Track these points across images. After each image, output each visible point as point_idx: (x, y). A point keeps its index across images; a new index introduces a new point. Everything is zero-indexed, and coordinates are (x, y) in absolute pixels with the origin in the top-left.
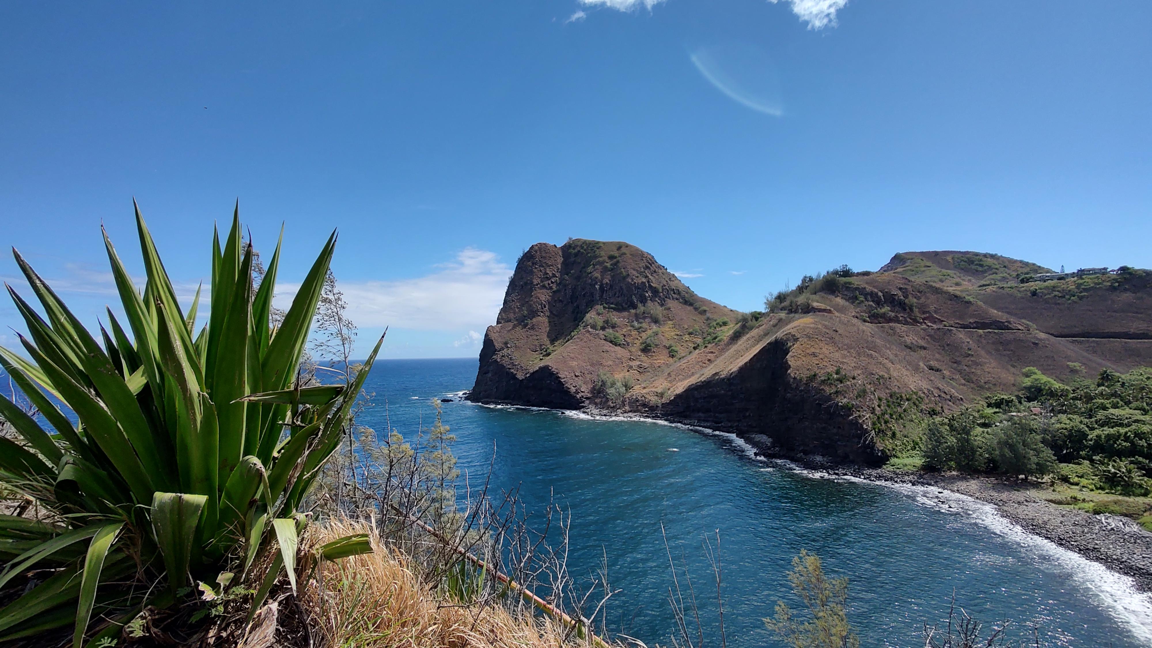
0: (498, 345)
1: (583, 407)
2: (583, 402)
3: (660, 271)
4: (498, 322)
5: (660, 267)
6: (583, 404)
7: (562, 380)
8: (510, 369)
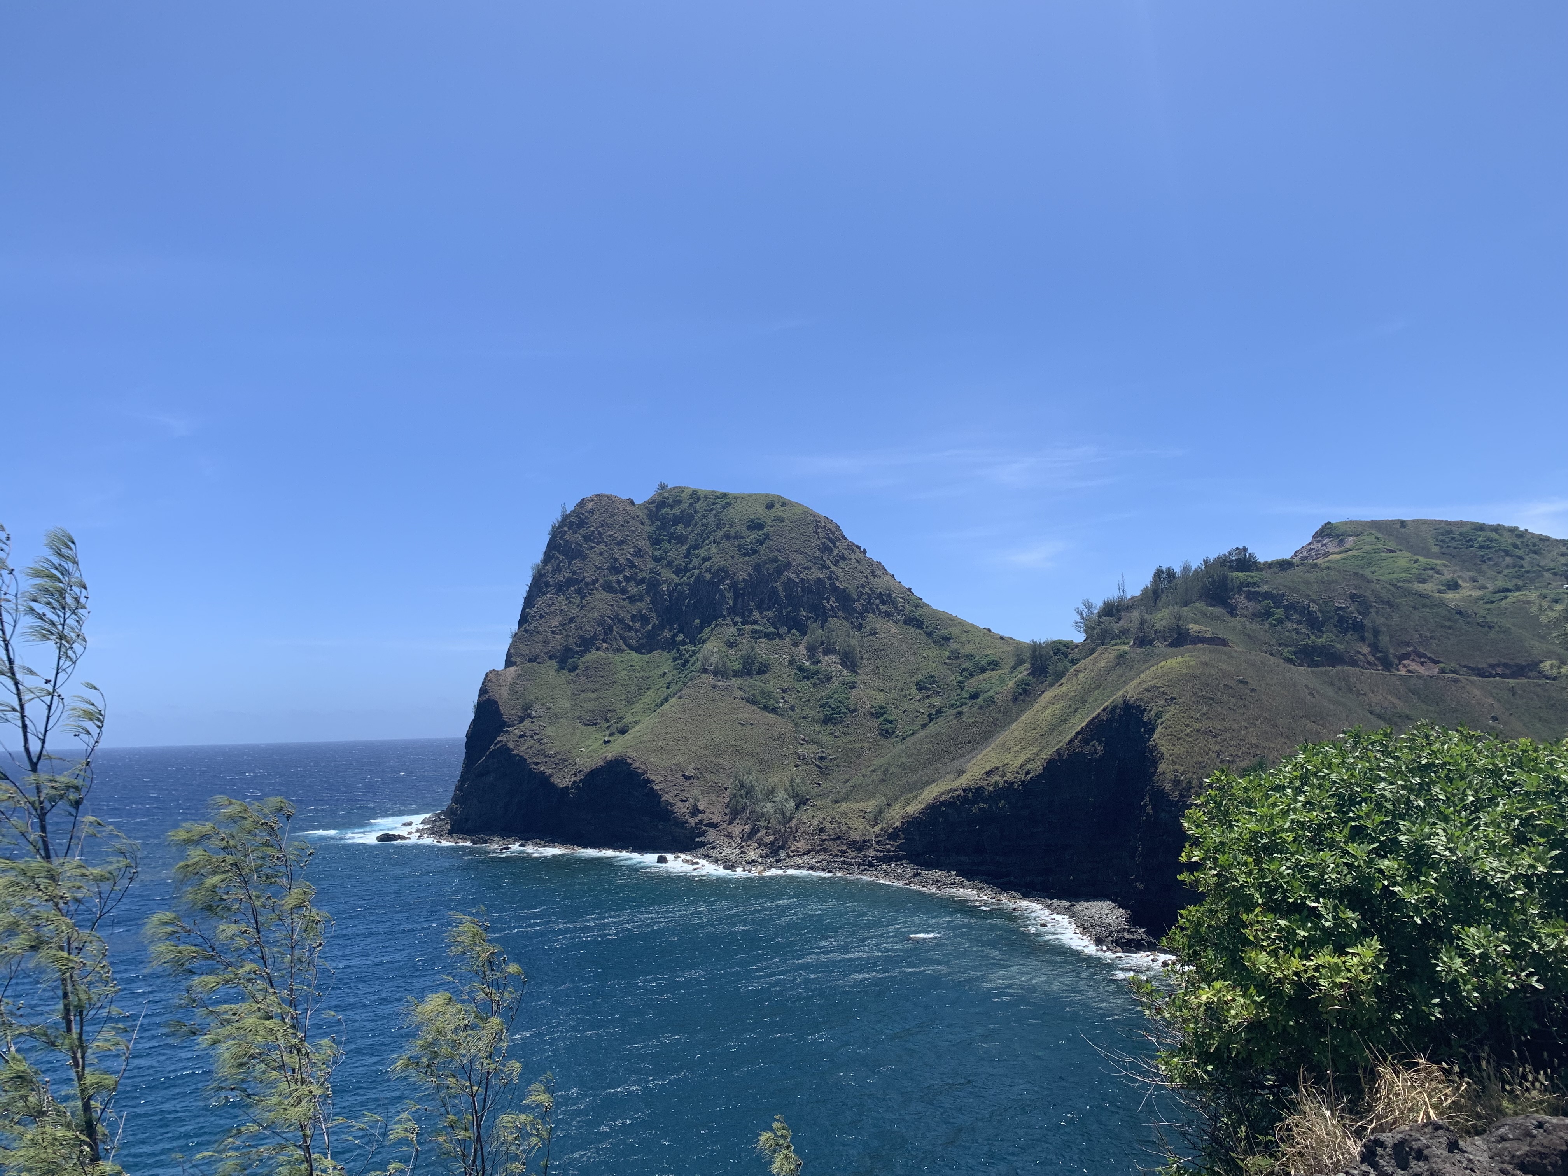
0: (507, 712)
1: (703, 845)
2: (703, 834)
3: (852, 556)
4: (509, 663)
5: (853, 548)
6: (701, 839)
7: (657, 788)
8: (537, 764)
